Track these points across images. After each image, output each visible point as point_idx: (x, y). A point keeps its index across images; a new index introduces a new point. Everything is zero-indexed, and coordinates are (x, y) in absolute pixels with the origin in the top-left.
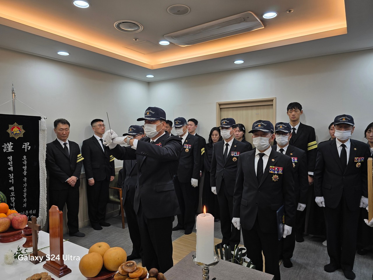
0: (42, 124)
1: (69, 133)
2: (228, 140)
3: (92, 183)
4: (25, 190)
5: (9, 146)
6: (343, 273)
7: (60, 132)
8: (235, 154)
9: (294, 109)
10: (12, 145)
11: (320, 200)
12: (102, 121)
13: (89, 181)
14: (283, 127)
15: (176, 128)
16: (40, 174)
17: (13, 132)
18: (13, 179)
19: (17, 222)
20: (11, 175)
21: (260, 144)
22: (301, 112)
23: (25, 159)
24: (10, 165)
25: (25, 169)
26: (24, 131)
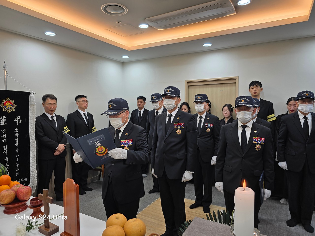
0: (31, 99)
1: (56, 107)
2: (201, 113)
4: (17, 161)
5: (2, 119)
6: (303, 227)
7: (49, 106)
8: (209, 126)
9: (255, 86)
10: (5, 119)
11: (283, 165)
12: (86, 97)
15: (153, 102)
16: (30, 145)
17: (6, 107)
18: (7, 151)
19: (22, 194)
20: (5, 147)
21: (244, 118)
22: (262, 89)
23: (17, 131)
24: (4, 137)
25: (17, 141)
26: (15, 106)
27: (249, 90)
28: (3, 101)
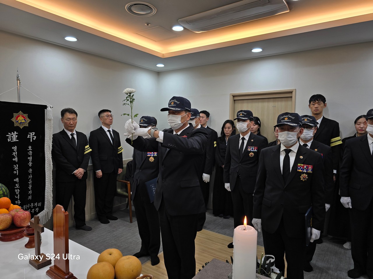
0: (48, 113)
1: (76, 123)
2: (245, 133)
3: (99, 175)
4: (30, 182)
5: (13, 135)
7: (67, 121)
8: (252, 149)
9: (317, 102)
10: (16, 135)
11: (346, 201)
12: (110, 111)
13: (97, 173)
14: (308, 120)
16: (45, 166)
17: (18, 121)
18: (17, 170)
19: (19, 219)
20: (15, 166)
21: (287, 139)
22: (325, 105)
23: (30, 149)
24: (15, 156)
25: (30, 160)
26: (29, 120)
27: (309, 105)
28: (15, 115)
